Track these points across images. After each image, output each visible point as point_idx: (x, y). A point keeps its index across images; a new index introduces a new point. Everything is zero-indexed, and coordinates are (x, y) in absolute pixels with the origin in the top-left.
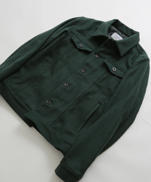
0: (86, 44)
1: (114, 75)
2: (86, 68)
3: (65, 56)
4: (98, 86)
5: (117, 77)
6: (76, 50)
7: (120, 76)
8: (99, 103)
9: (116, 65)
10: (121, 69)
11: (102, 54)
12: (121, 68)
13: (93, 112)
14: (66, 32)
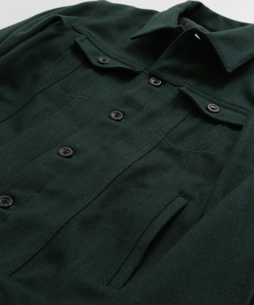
0: (117, 57)
1: (215, 122)
2: (126, 110)
3: (57, 85)
4: (170, 151)
5: (225, 127)
6: (90, 71)
7: (234, 122)
8: (182, 193)
9: (215, 100)
10: (232, 107)
11: (168, 77)
12: (232, 104)
13: (168, 219)
14: (58, 22)
